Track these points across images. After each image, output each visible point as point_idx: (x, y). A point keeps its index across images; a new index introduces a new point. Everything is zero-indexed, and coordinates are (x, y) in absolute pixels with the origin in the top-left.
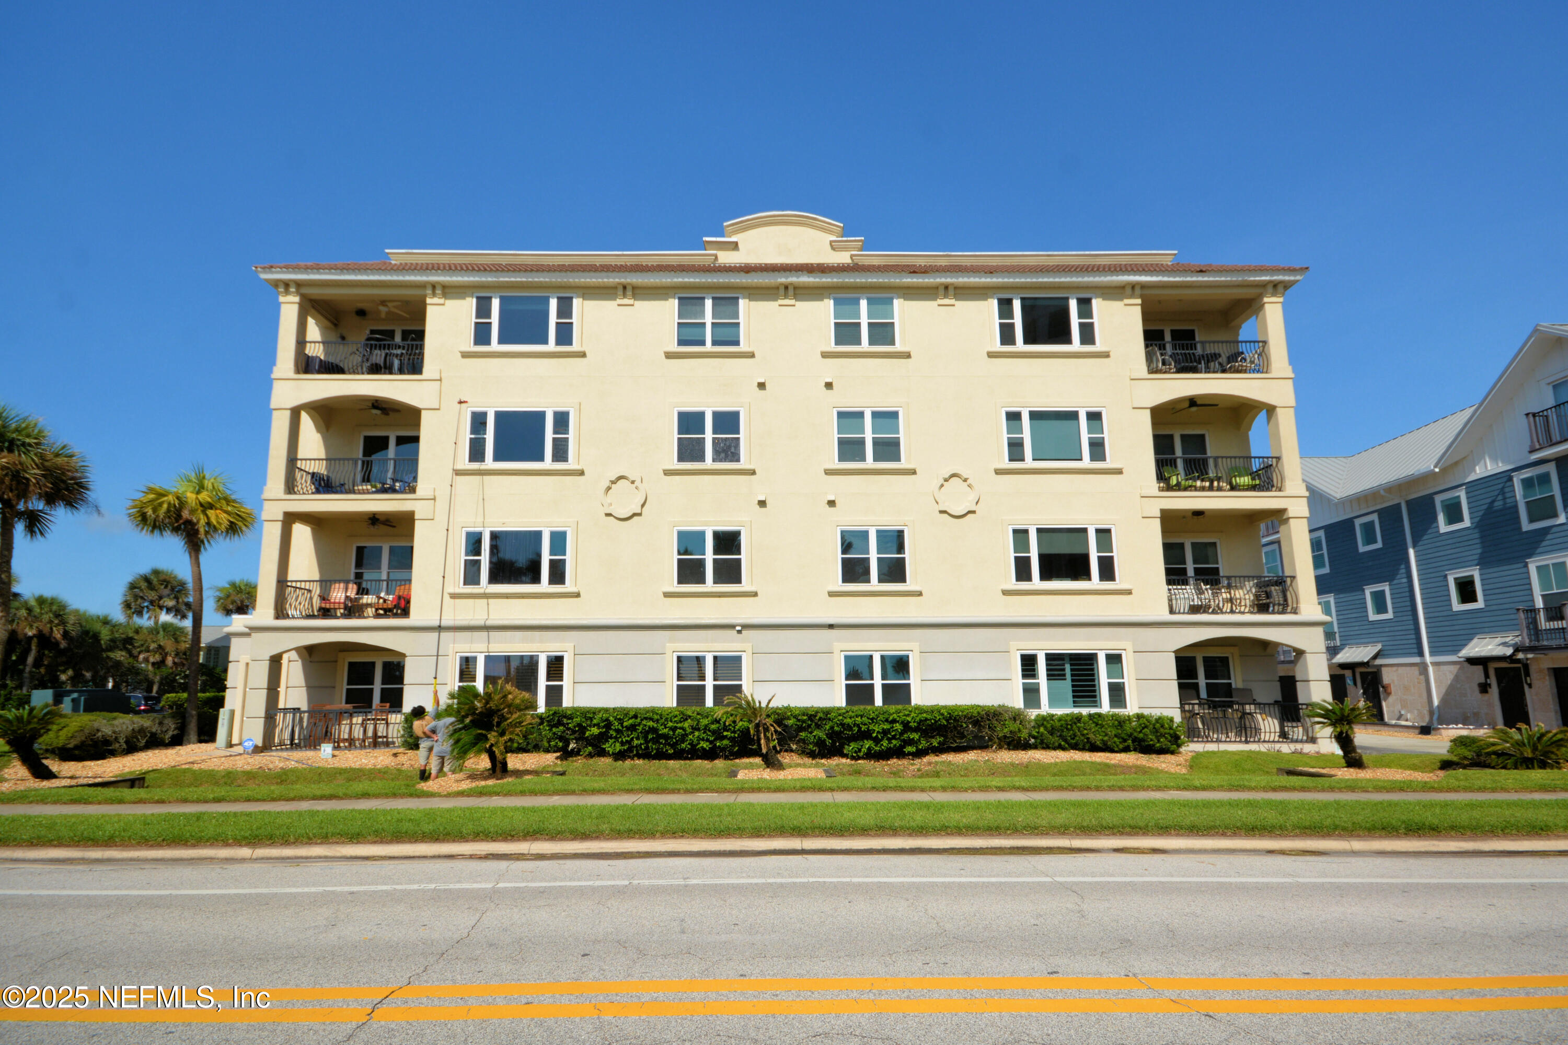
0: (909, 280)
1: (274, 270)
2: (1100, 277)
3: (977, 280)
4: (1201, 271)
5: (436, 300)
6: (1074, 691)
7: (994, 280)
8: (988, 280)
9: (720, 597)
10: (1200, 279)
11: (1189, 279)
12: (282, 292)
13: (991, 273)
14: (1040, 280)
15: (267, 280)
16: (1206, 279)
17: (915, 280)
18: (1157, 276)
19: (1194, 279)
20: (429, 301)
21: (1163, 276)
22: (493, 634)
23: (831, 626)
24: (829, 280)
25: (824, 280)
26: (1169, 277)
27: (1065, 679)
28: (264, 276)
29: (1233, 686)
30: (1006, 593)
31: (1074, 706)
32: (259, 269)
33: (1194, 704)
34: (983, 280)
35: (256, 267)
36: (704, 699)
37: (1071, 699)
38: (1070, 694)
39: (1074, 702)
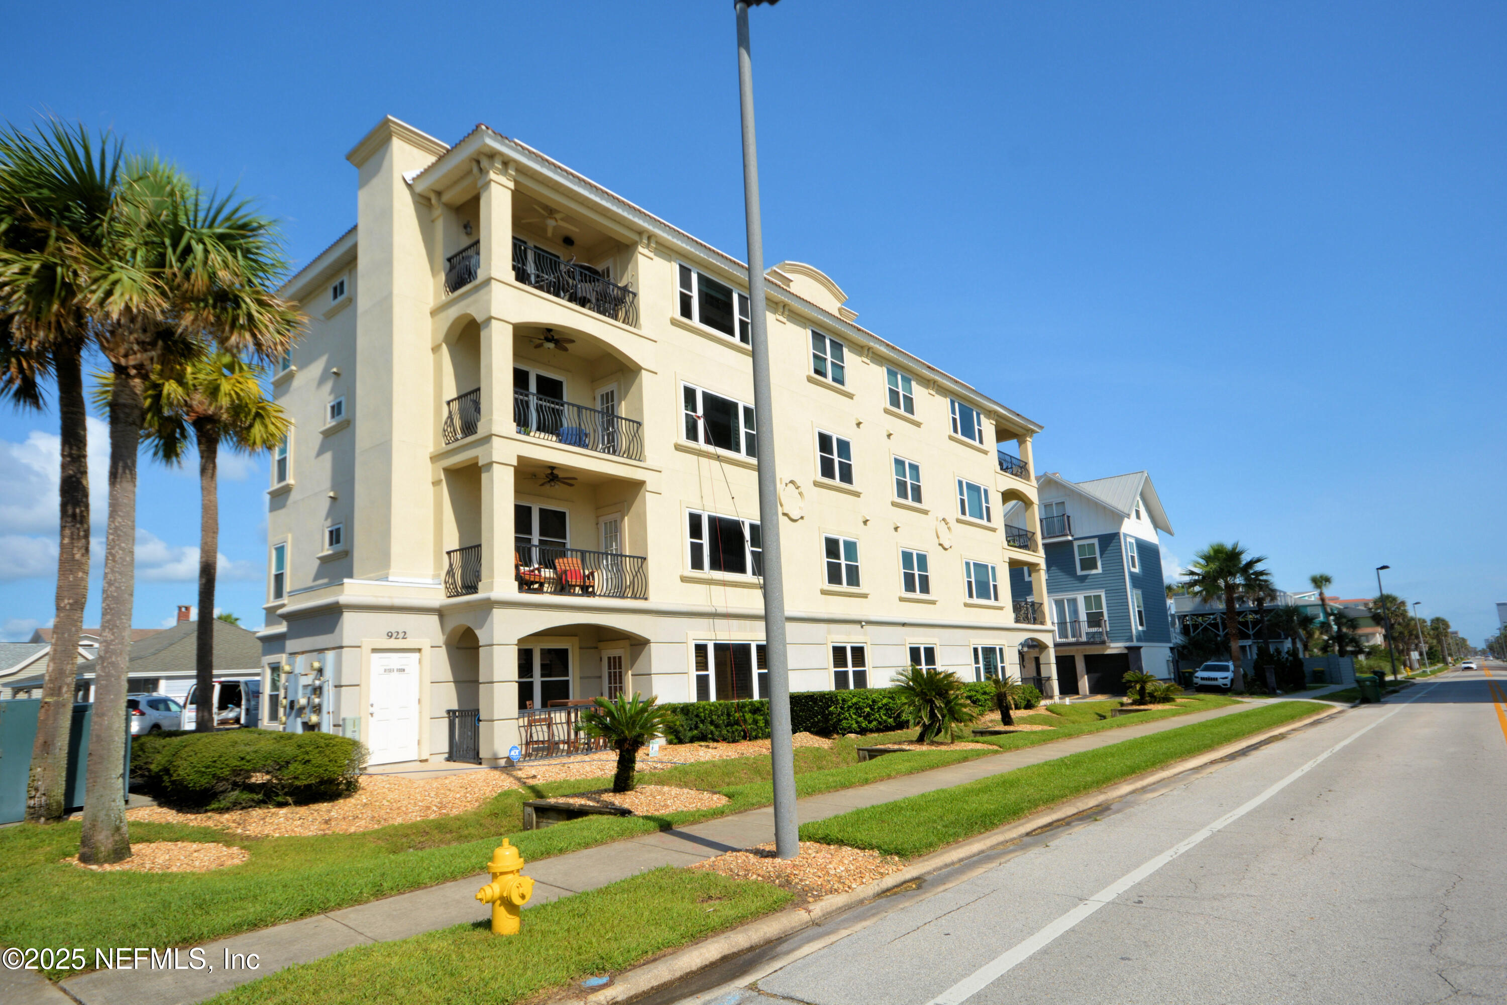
1: (507, 142)
5: (645, 251)
9: (850, 596)
10: (1016, 418)
11: (1013, 417)
12: (497, 169)
17: (927, 373)
20: (640, 249)
22: (718, 622)
23: (904, 625)
30: (966, 605)
32: (490, 132)
34: (951, 385)
35: (487, 128)
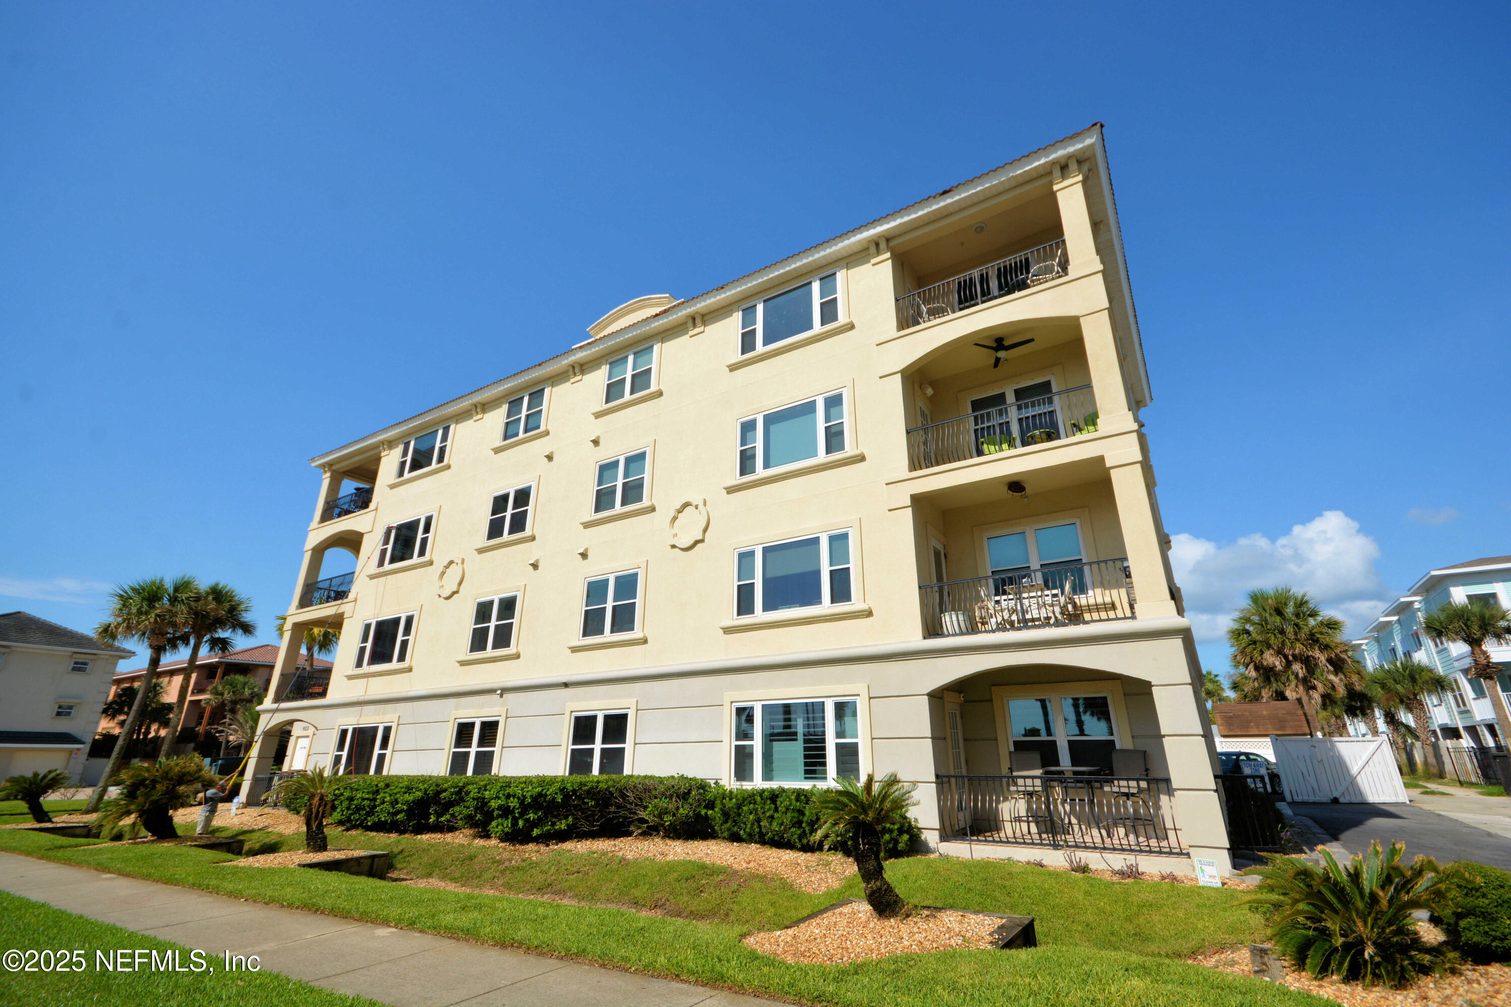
0: (656, 324)
2: (831, 247)
3: (713, 300)
4: (945, 192)
5: (386, 452)
6: (806, 756)
7: (728, 293)
8: (723, 296)
9: (494, 661)
10: (949, 201)
11: (935, 207)
13: (722, 288)
14: (771, 276)
15: (316, 466)
16: (957, 198)
17: (661, 322)
18: (895, 220)
19: (942, 204)
20: (383, 454)
21: (902, 218)
23: (566, 685)
24: (597, 349)
25: (593, 350)
26: (909, 215)
27: (796, 740)
28: (314, 464)
29: (1118, 746)
30: (728, 630)
31: (806, 778)
33: (1033, 778)
34: (718, 298)
36: (466, 770)
37: (802, 768)
38: (801, 760)
39: (806, 772)
